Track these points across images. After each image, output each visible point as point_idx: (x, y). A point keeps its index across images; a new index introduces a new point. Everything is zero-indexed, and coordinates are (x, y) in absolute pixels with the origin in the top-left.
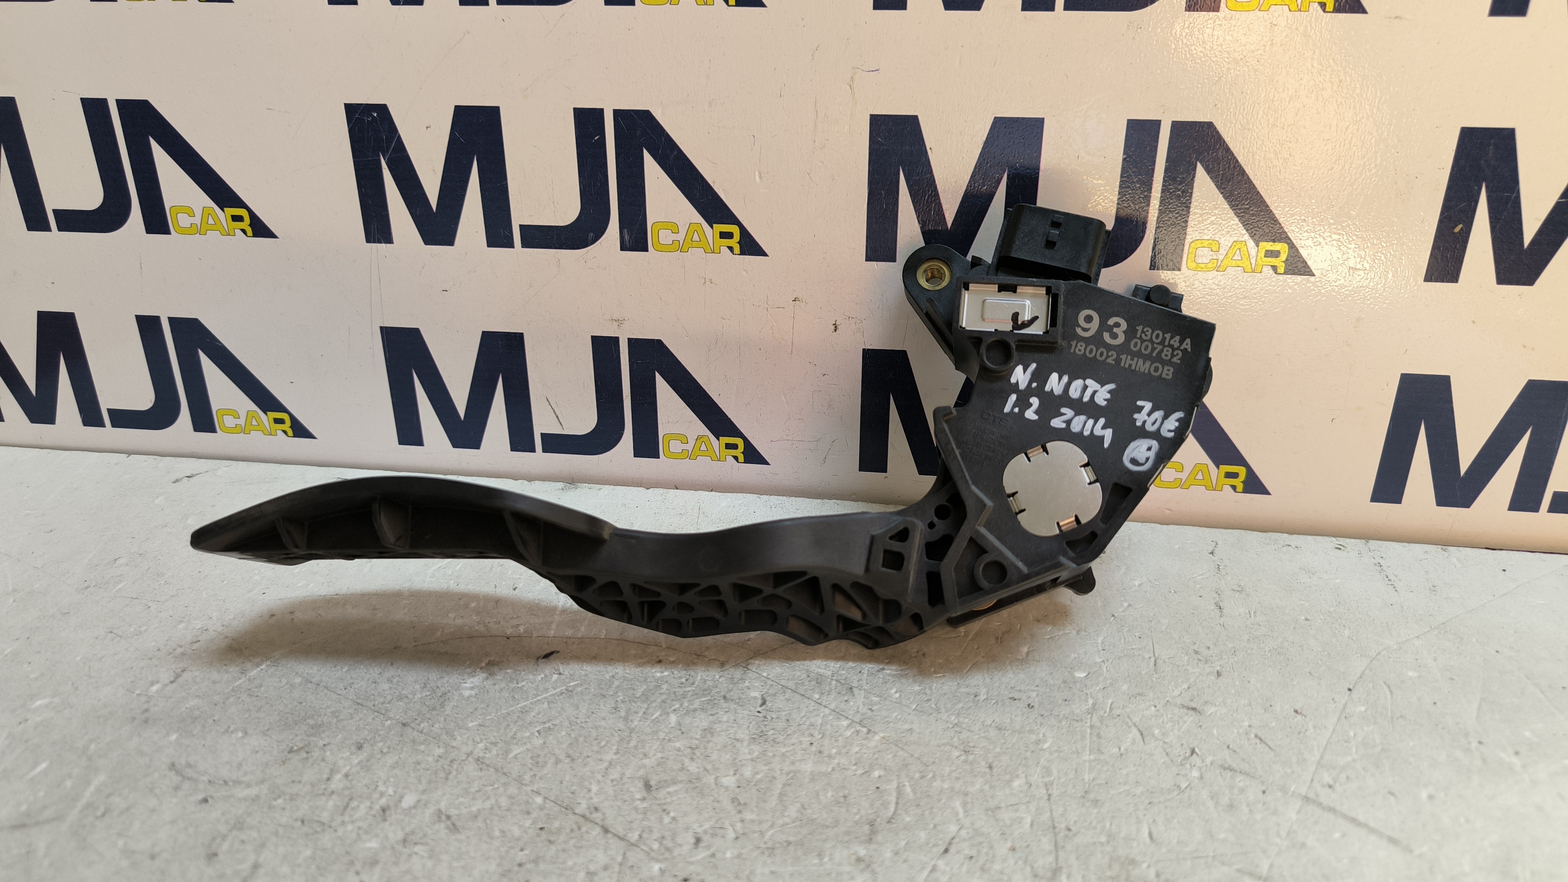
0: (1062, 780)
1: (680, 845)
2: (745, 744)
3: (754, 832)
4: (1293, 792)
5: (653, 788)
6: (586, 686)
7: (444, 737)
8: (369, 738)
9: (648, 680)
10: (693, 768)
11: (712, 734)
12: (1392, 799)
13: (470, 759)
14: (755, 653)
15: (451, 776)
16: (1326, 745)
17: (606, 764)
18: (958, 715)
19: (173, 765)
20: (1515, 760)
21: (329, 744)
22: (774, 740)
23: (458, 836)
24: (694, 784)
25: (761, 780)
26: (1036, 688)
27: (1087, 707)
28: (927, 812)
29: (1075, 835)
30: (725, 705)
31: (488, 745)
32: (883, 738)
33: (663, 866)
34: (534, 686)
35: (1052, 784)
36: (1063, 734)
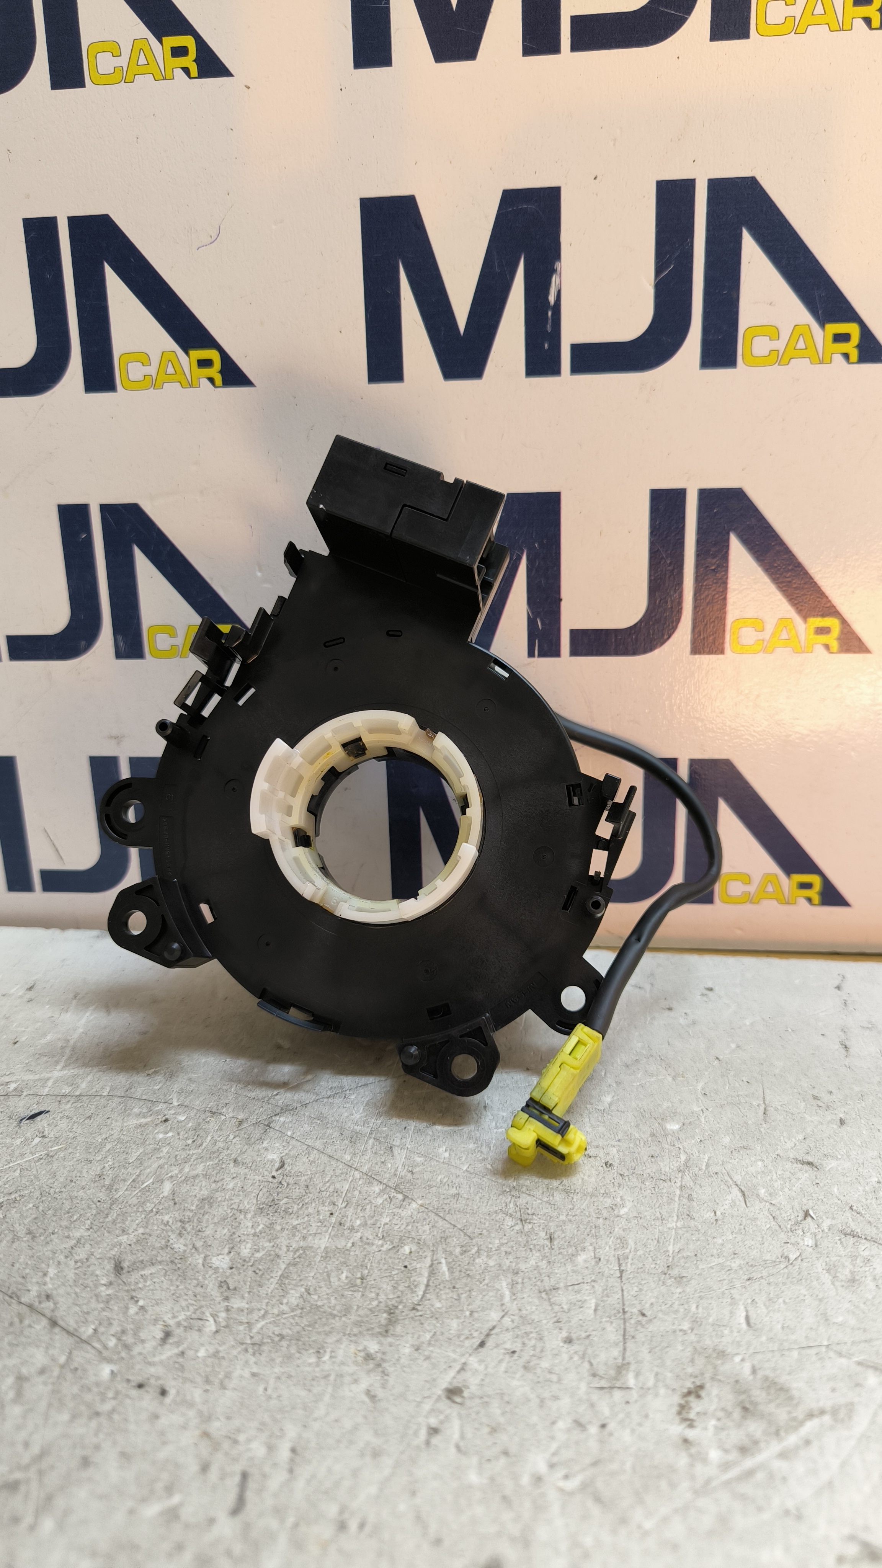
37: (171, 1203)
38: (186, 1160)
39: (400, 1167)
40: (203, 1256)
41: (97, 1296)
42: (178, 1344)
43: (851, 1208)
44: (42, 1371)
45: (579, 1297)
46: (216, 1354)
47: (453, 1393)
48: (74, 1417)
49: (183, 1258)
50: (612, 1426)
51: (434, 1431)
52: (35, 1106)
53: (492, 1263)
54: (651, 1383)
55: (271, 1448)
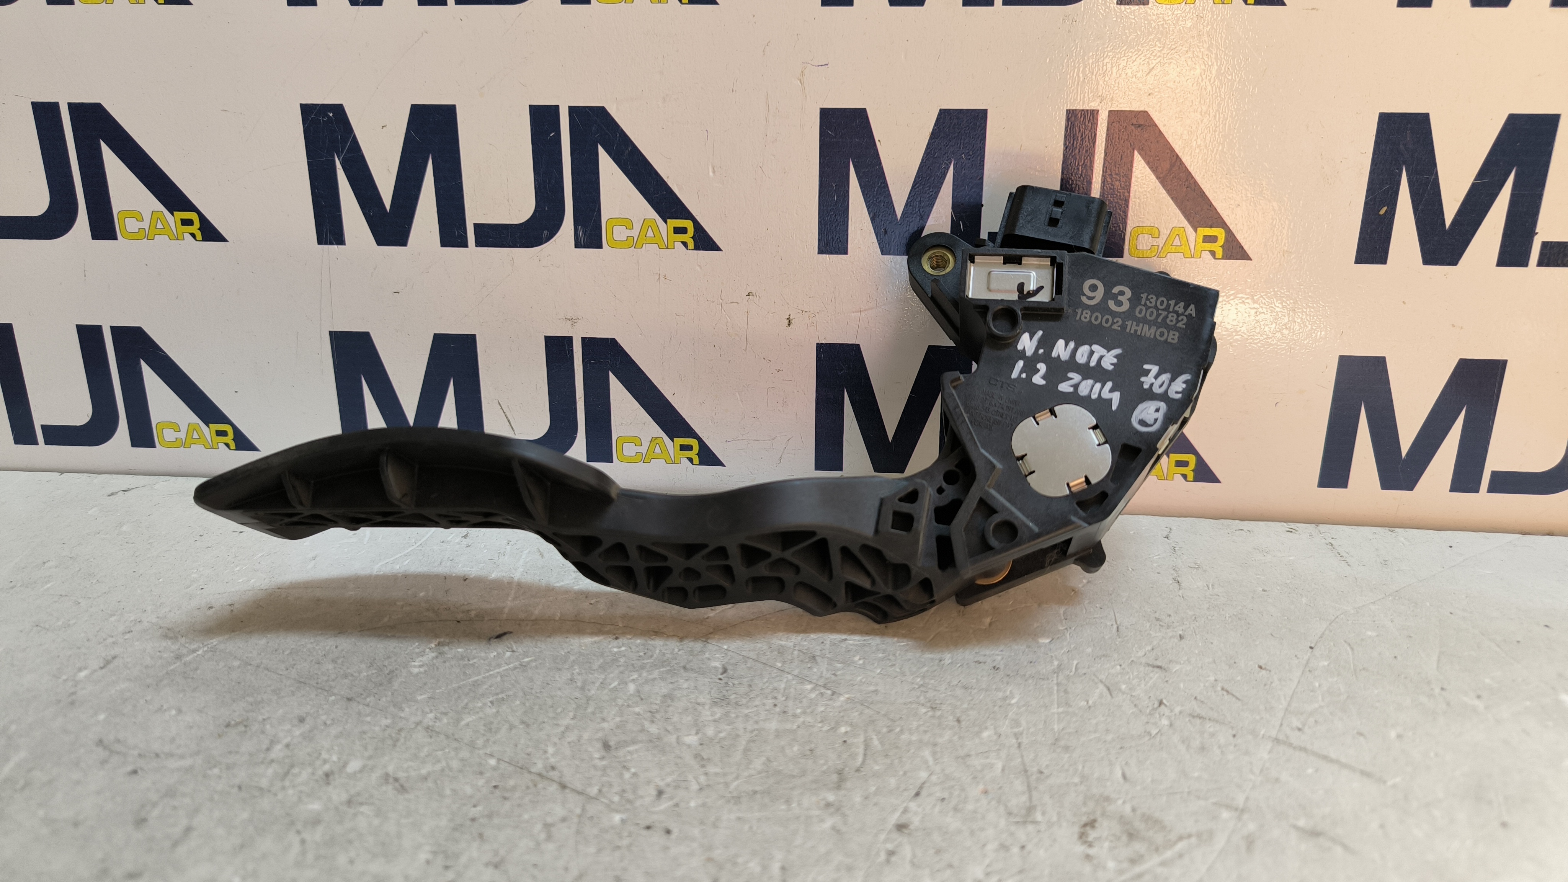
0: (1032, 730)
1: (642, 797)
2: (707, 707)
3: (719, 783)
4: (1263, 735)
5: (613, 748)
6: (540, 661)
7: (392, 709)
8: (312, 711)
9: (605, 655)
10: (653, 729)
11: (672, 700)
12: (1361, 739)
13: (419, 728)
14: (714, 629)
15: (399, 744)
16: (1293, 694)
17: (562, 729)
18: (924, 677)
19: (101, 741)
20: (1477, 702)
21: (269, 718)
22: (736, 703)
23: (407, 796)
24: (655, 743)
25: (724, 738)
26: (1000, 653)
27: (1052, 668)
28: (896, 761)
29: (1048, 777)
30: (685, 674)
31: (438, 715)
32: (849, 698)
33: (624, 816)
34: (486, 662)
35: (1021, 734)
36: (1030, 691)
37: (638, 699)
38: (643, 667)
39: (825, 671)
40: (675, 736)
41: (595, 767)
42: (671, 798)
43: (1196, 698)
44: (564, 820)
45: (988, 761)
46: (704, 805)
47: (901, 827)
48: (599, 850)
49: (659, 738)
50: (1029, 847)
51: (891, 853)
52: (498, 628)
53: (914, 738)
54: (1055, 819)
55: (765, 868)
